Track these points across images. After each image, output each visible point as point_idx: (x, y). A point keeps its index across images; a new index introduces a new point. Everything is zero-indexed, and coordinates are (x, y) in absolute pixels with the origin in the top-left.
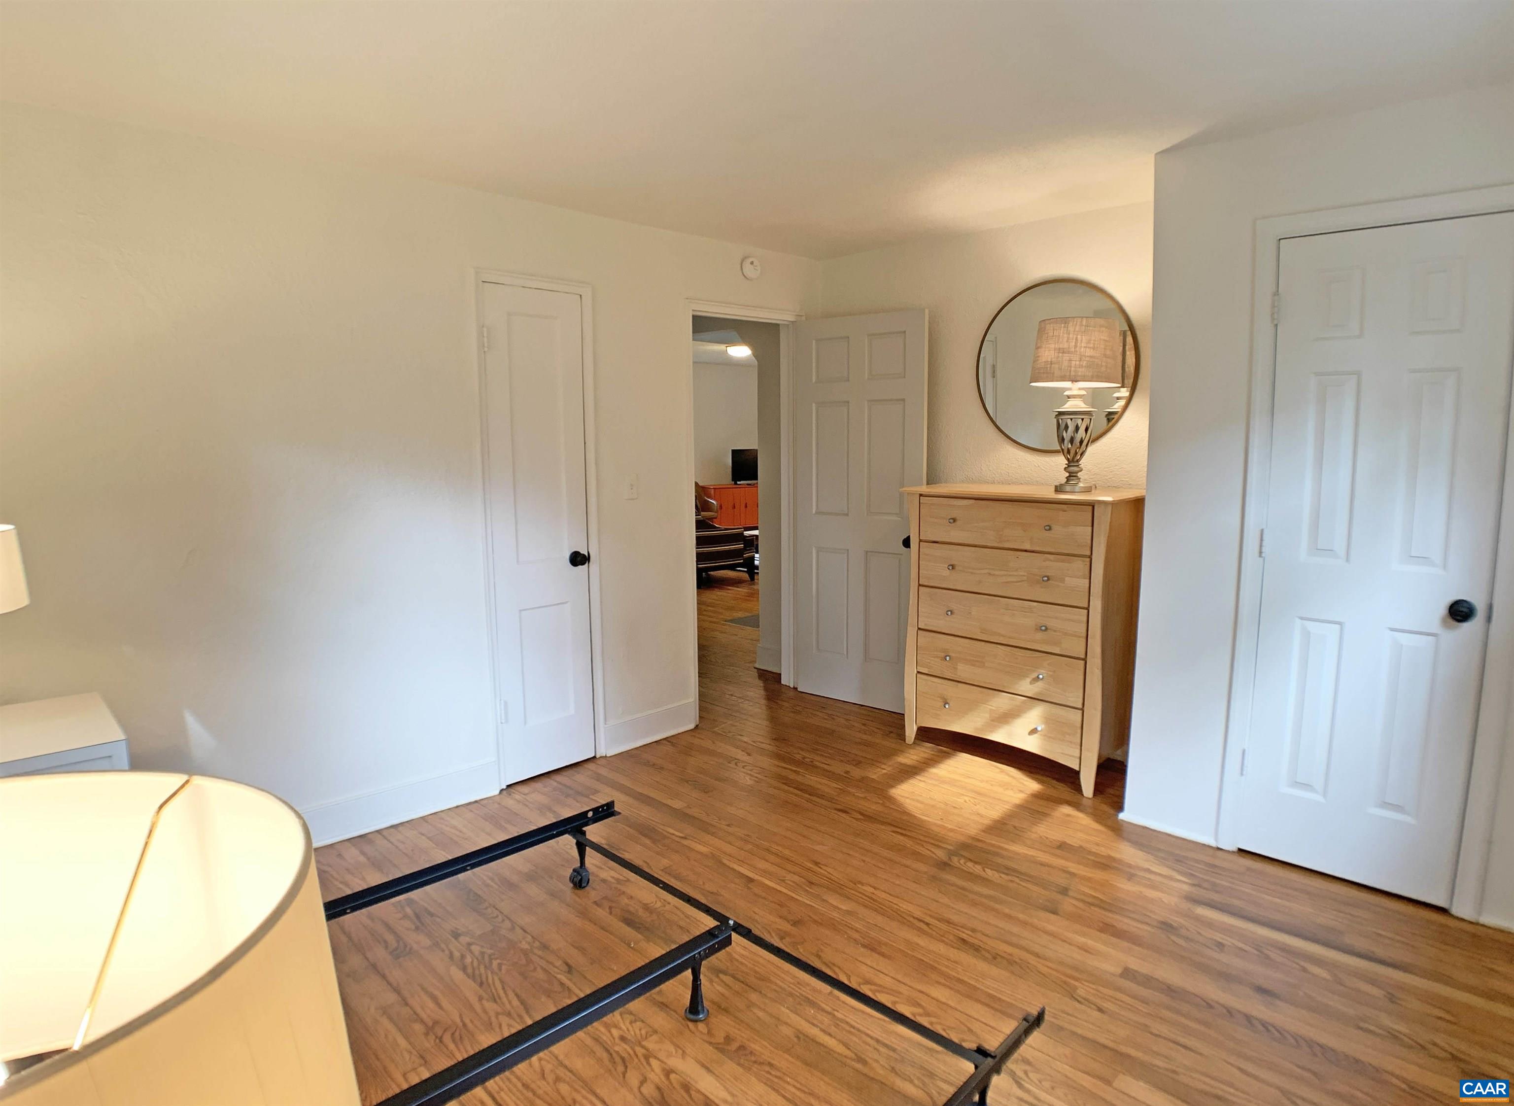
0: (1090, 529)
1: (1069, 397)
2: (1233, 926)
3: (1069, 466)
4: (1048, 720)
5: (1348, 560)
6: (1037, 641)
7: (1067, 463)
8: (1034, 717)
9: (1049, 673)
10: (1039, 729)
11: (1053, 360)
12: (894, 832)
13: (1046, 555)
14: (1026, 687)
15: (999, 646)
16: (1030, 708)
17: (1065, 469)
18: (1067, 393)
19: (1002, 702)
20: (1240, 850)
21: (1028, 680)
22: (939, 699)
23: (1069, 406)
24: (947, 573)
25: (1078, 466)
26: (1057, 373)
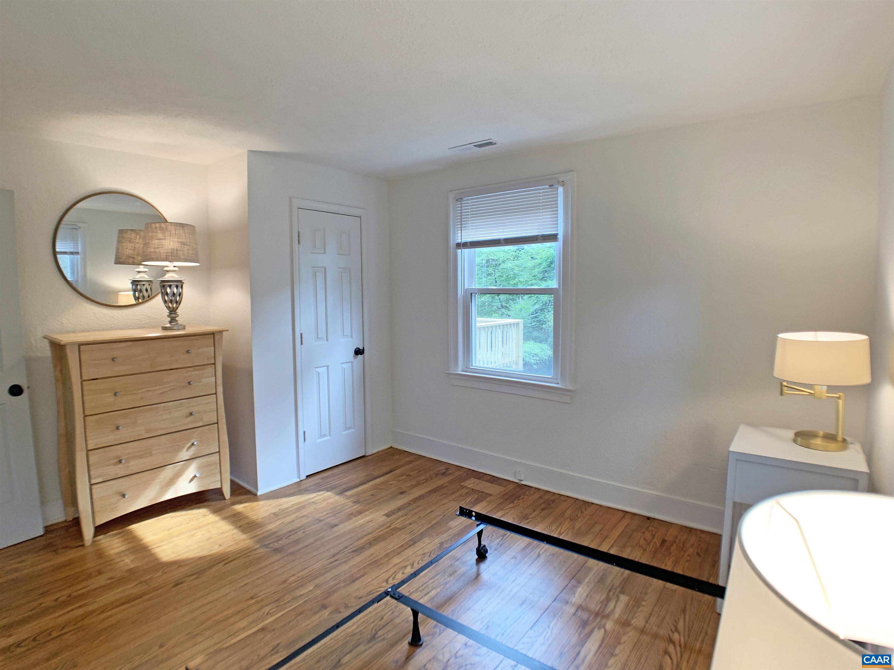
0: (213, 347)
1: (168, 271)
2: (363, 489)
3: (170, 314)
4: (200, 468)
5: (327, 340)
6: (189, 423)
7: (169, 312)
8: (192, 470)
9: (198, 439)
10: (197, 475)
11: (178, 248)
12: (225, 564)
13: (188, 369)
14: (185, 454)
15: (161, 437)
16: (189, 466)
17: (168, 316)
18: (166, 269)
19: (168, 472)
20: (307, 476)
21: (185, 449)
22: (115, 496)
23: (168, 277)
24: (112, 399)
25: (175, 314)
26: (182, 257)
